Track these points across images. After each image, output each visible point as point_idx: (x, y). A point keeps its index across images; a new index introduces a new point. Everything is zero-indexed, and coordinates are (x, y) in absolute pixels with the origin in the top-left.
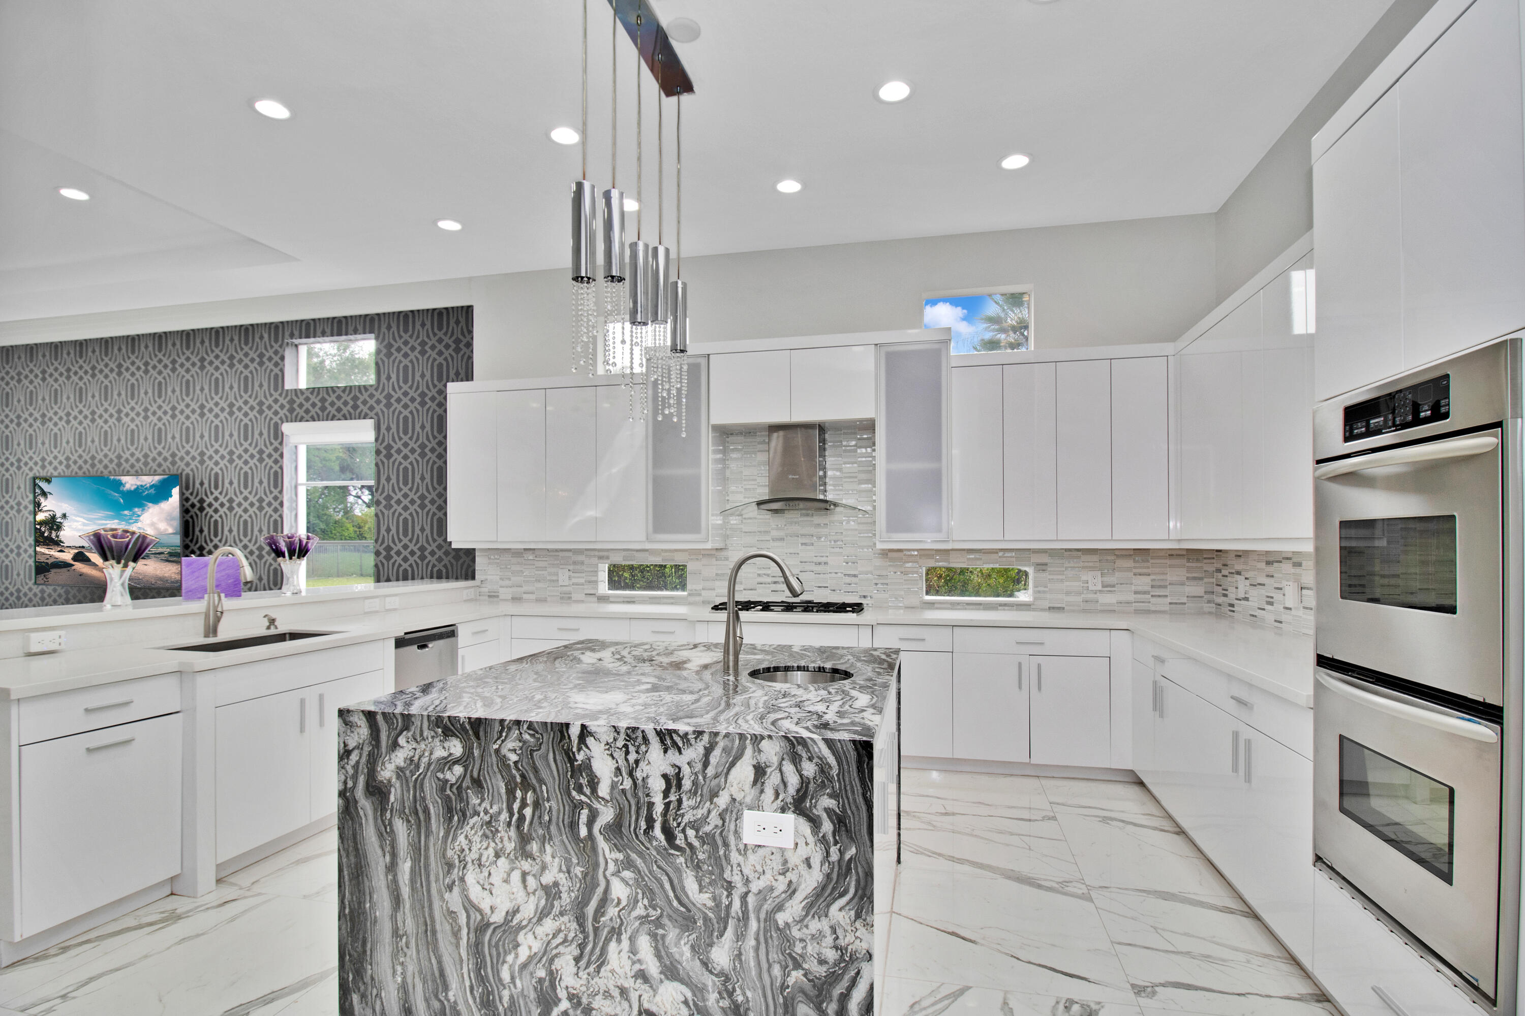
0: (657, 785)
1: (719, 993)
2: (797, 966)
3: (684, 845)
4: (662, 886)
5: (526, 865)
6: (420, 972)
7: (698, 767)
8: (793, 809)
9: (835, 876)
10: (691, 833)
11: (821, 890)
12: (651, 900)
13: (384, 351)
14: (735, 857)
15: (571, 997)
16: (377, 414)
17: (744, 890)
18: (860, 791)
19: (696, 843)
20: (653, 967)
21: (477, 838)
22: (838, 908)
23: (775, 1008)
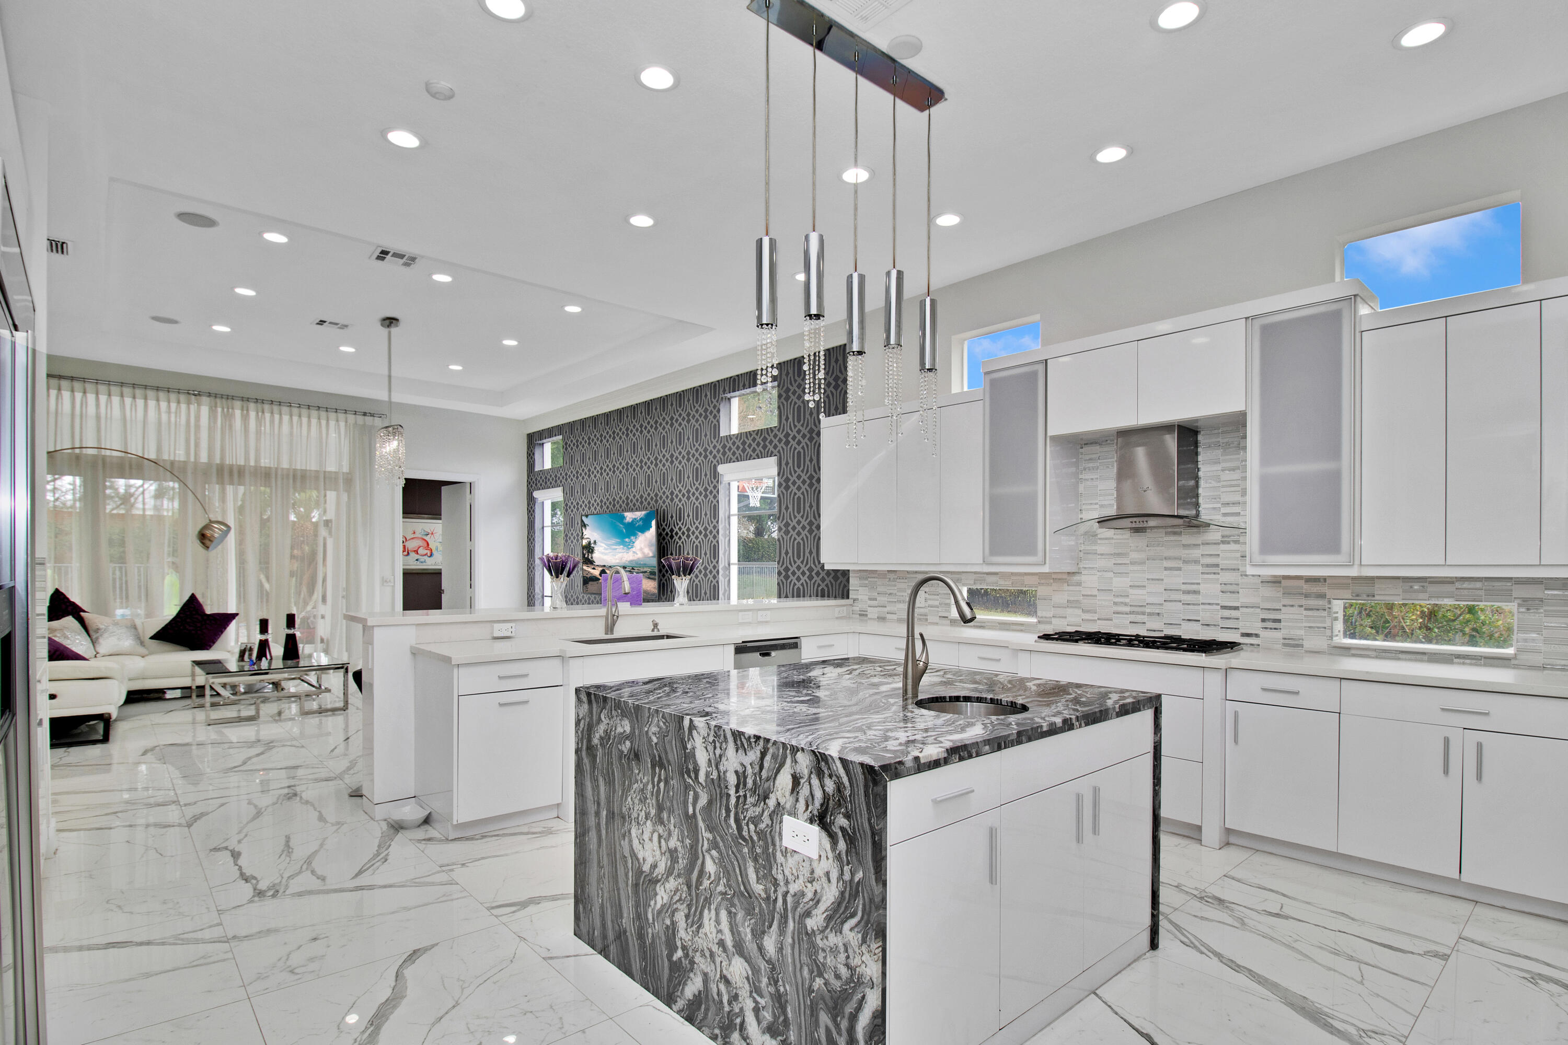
0: (732, 779)
1: (768, 978)
2: (820, 975)
3: (747, 837)
4: (734, 869)
5: (660, 829)
6: (610, 898)
7: (757, 768)
8: (818, 822)
9: (847, 895)
10: (752, 827)
11: (838, 904)
12: (728, 881)
13: (784, 395)
14: (780, 858)
15: (684, 948)
16: (779, 452)
17: (785, 889)
18: (867, 816)
19: (755, 838)
20: (729, 943)
21: (637, 801)
22: (849, 928)
23: (805, 1008)
